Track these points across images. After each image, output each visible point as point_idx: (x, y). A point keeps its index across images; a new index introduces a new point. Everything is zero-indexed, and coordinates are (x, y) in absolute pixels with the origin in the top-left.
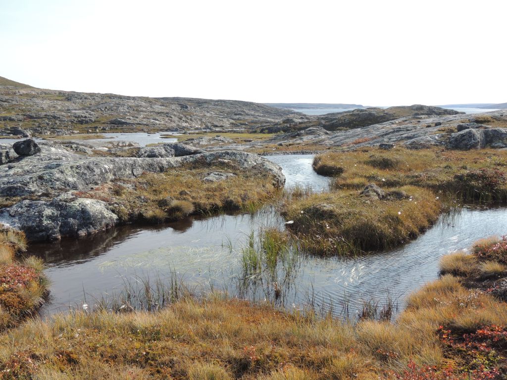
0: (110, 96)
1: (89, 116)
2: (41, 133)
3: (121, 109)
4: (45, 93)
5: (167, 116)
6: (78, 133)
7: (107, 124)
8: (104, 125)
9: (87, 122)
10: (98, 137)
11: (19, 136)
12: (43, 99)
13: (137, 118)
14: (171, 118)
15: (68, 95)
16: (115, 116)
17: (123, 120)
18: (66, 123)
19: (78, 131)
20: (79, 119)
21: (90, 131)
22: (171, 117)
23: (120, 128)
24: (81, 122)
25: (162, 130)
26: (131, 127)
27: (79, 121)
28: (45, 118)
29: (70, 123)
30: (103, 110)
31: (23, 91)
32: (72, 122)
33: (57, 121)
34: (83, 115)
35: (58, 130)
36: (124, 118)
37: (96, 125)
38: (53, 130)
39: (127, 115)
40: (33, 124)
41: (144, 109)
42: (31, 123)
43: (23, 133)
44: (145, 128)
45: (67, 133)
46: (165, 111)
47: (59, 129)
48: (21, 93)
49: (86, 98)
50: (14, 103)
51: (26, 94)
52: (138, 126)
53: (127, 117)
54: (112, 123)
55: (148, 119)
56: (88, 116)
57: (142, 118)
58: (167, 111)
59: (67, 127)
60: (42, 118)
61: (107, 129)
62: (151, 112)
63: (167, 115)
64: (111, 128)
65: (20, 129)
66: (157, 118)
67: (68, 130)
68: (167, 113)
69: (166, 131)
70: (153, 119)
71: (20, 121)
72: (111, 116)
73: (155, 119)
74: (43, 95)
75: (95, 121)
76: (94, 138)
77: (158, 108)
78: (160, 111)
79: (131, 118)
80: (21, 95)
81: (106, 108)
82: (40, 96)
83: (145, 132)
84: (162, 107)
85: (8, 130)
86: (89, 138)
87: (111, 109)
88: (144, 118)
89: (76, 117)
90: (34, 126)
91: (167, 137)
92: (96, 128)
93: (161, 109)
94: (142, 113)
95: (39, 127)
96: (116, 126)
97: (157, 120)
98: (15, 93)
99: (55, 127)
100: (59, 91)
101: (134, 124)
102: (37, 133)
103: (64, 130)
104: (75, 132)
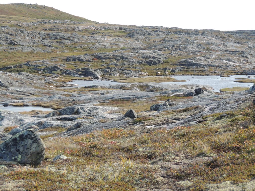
0: (176, 31)
1: (158, 56)
2: (110, 75)
3: (190, 47)
4: (105, 28)
5: (243, 57)
6: (147, 75)
7: (177, 65)
8: (173, 67)
9: (155, 63)
10: (169, 80)
11: (90, 77)
12: (104, 35)
13: (209, 58)
14: (247, 59)
15: (130, 30)
16: (184, 56)
17: (194, 62)
18: (134, 64)
19: (147, 73)
20: (147, 60)
21: (159, 73)
22: (247, 57)
23: (190, 70)
24: (149, 63)
25: (236, 73)
26: (202, 69)
27: (147, 62)
28: (113, 58)
29: (138, 64)
30: (170, 48)
31: (82, 27)
32: (140, 63)
33: (125, 62)
34: (151, 55)
35: (127, 72)
36: (194, 59)
37: (165, 67)
38: (122, 71)
39: (197, 55)
40: (102, 65)
41: (216, 48)
42: (99, 63)
43: (94, 74)
44: (218, 70)
45: (135, 75)
46: (240, 50)
47: (128, 70)
48: (80, 29)
49: (149, 34)
50: (76, 40)
51: (86, 30)
52: (210, 67)
53: (198, 58)
54: (182, 64)
55: (221, 59)
56: (156, 56)
57: (214, 58)
58: (243, 49)
59: (135, 68)
60: (110, 58)
61: (177, 71)
62: (224, 51)
63: (242, 54)
64: (181, 71)
65: (91, 70)
66: (231, 58)
67: (136, 72)
68: (243, 52)
69: (242, 73)
70: (226, 60)
71: (89, 61)
72: (180, 56)
73: (229, 60)
74: (103, 31)
75: (164, 62)
76: (165, 81)
77: (232, 46)
78: (235, 49)
79: (202, 58)
80: (80, 31)
81: (173, 46)
82: (100, 32)
83: (217, 75)
84: (237, 45)
85: (79, 71)
86: (160, 81)
87: (178, 48)
88: (216, 58)
89: (144, 58)
90: (103, 67)
91: (242, 81)
92: (165, 69)
93: (236, 47)
94: (213, 52)
95: (108, 68)
96: (186, 67)
97: (231, 61)
98: (74, 29)
99: (123, 68)
100: (119, 25)
101: (205, 66)
102: (107, 74)
103: (133, 72)
104: (144, 73)
